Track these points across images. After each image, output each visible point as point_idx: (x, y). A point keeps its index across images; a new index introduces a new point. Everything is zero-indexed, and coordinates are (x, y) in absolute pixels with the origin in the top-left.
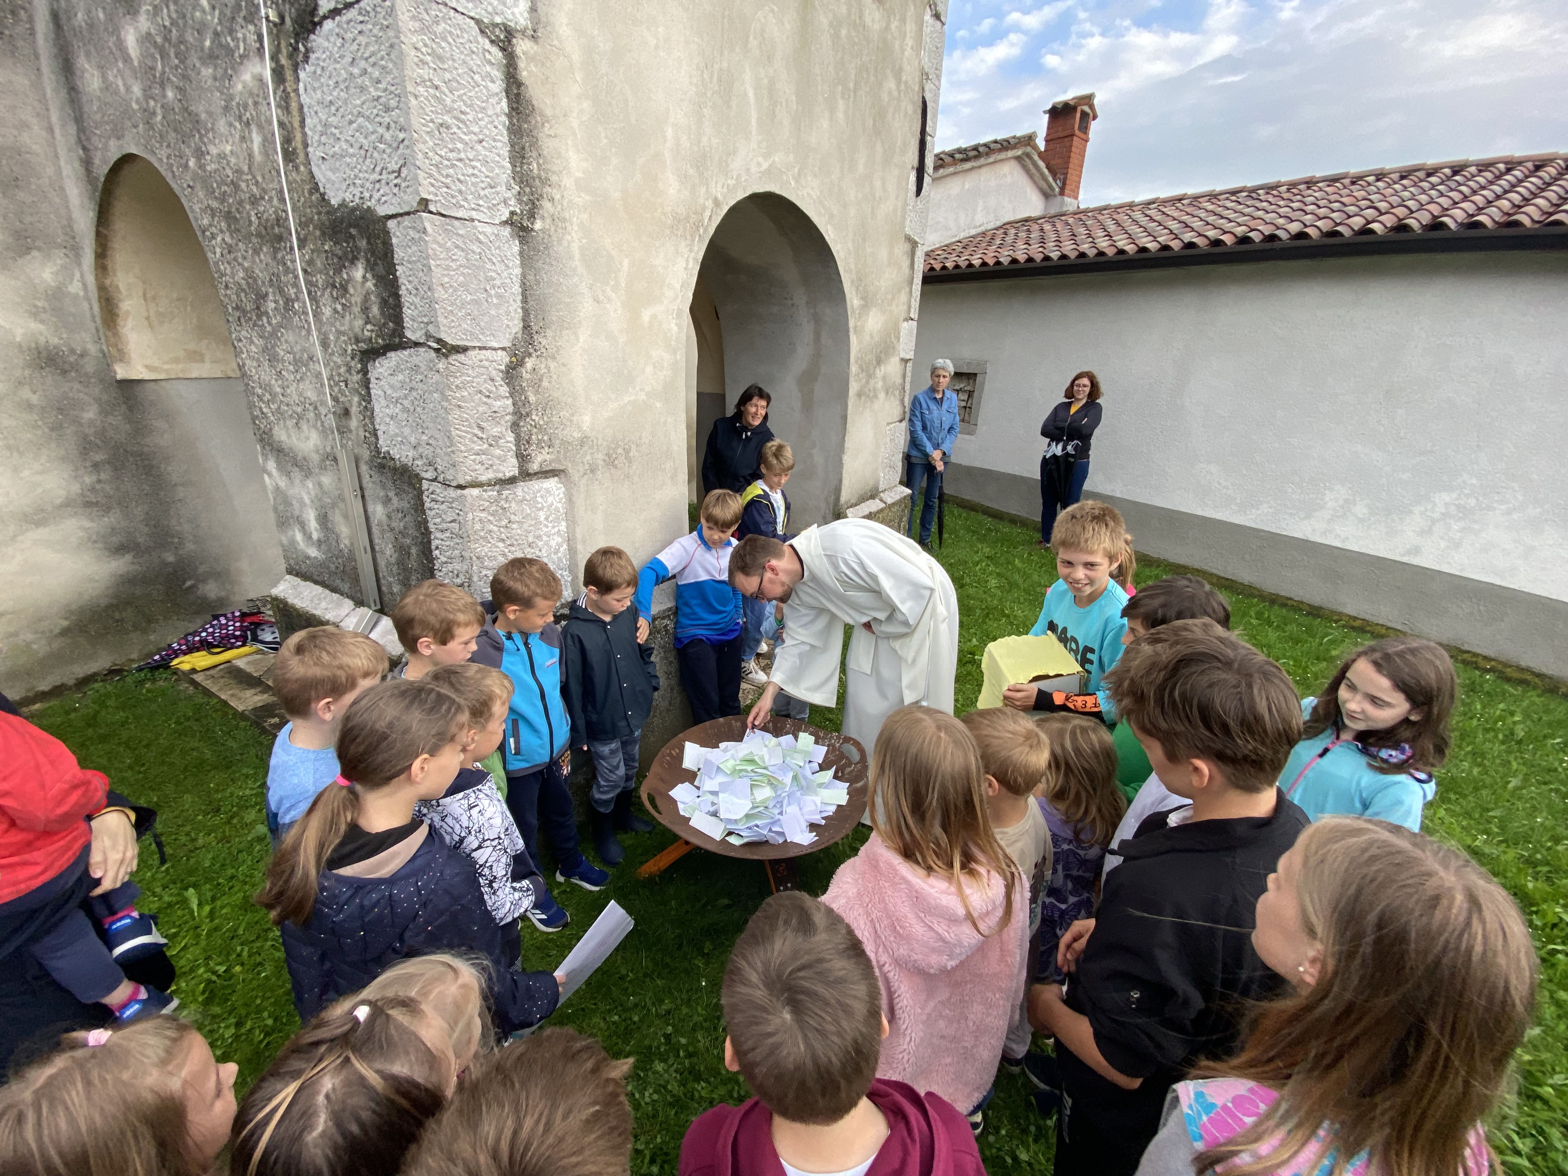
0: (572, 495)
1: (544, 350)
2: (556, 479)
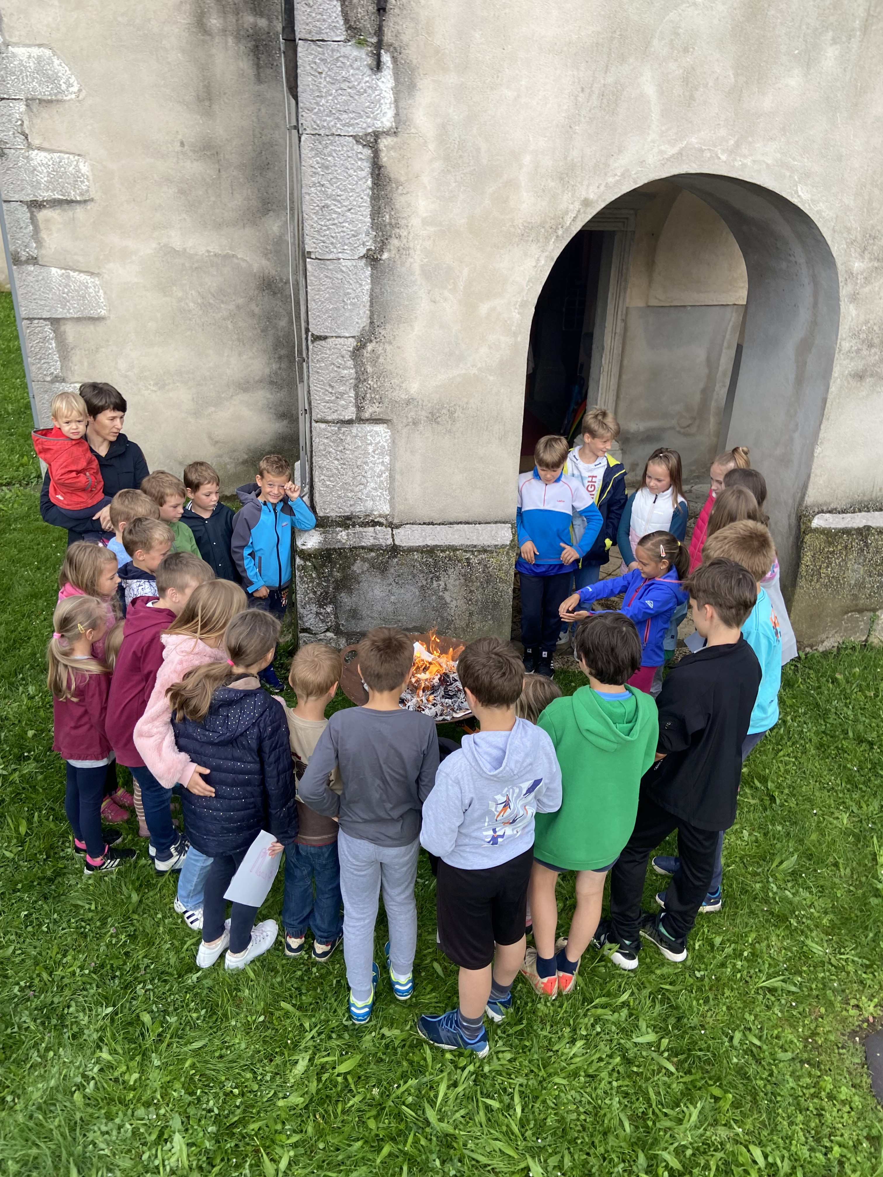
0: (396, 438)
1: (382, 338)
2: (385, 425)
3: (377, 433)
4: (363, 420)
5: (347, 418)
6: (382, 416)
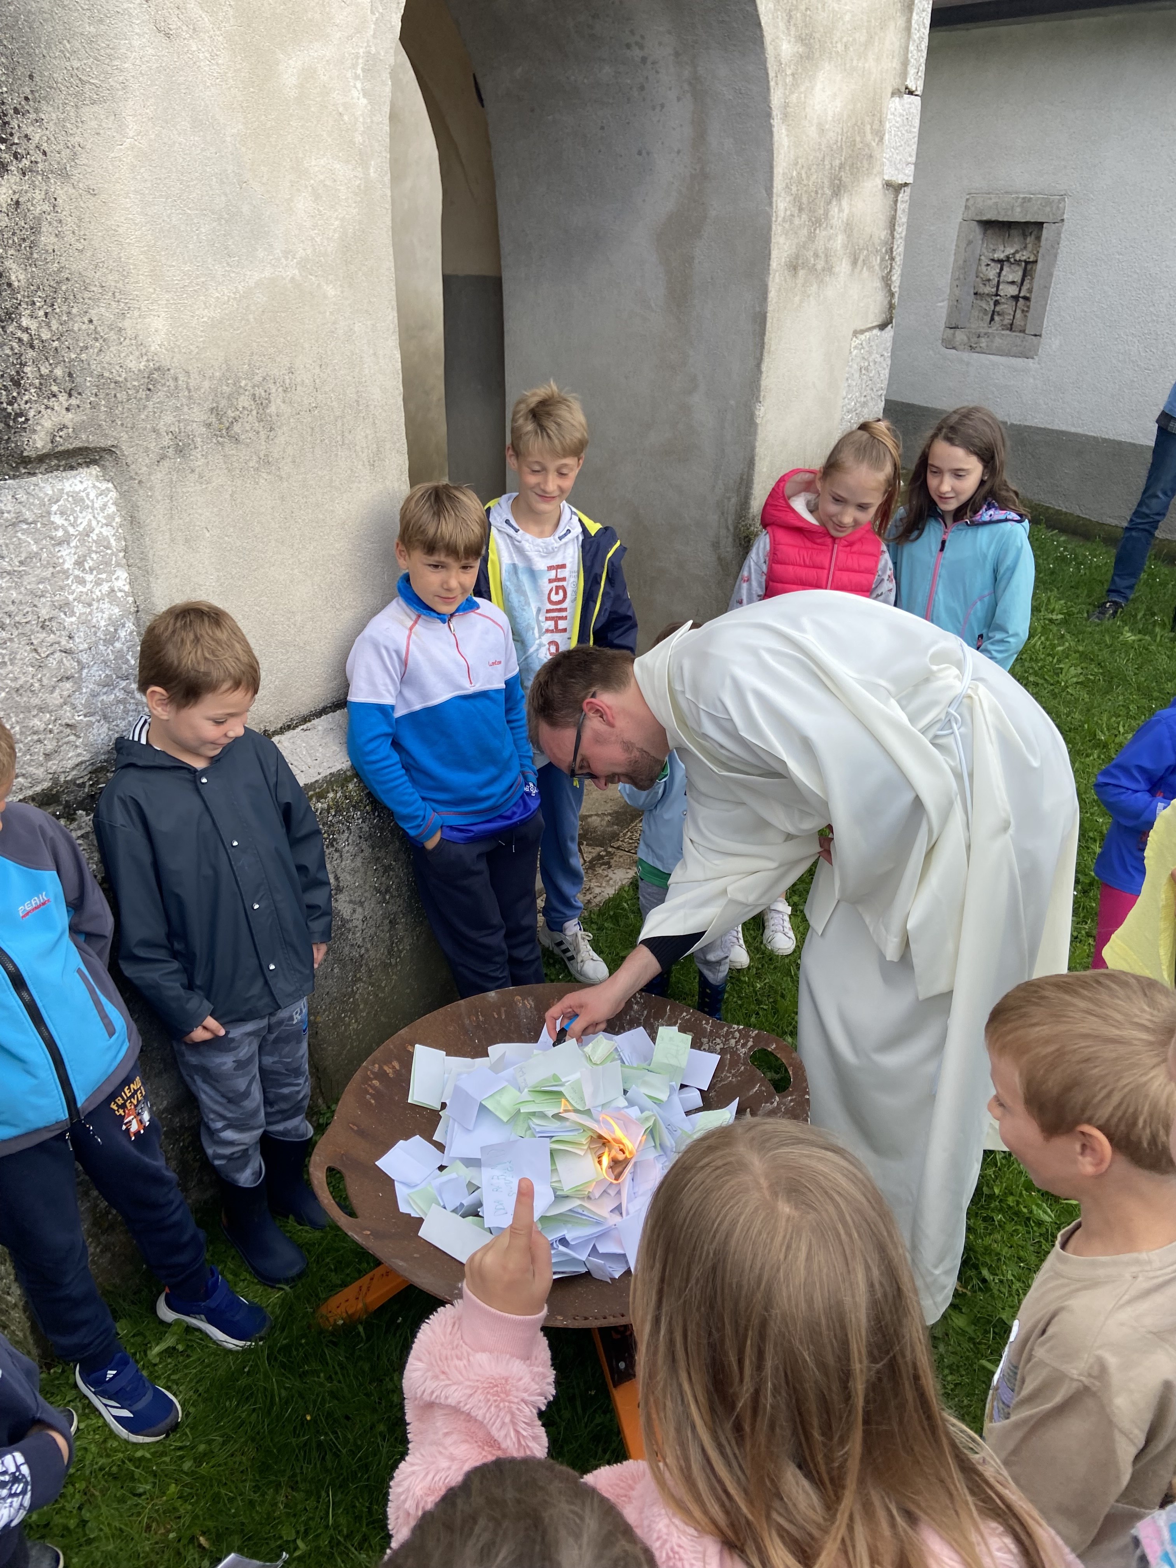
0: (135, 506)
1: (39, 157)
2: (95, 470)
3: (77, 499)
4: (25, 461)
6: (85, 439)
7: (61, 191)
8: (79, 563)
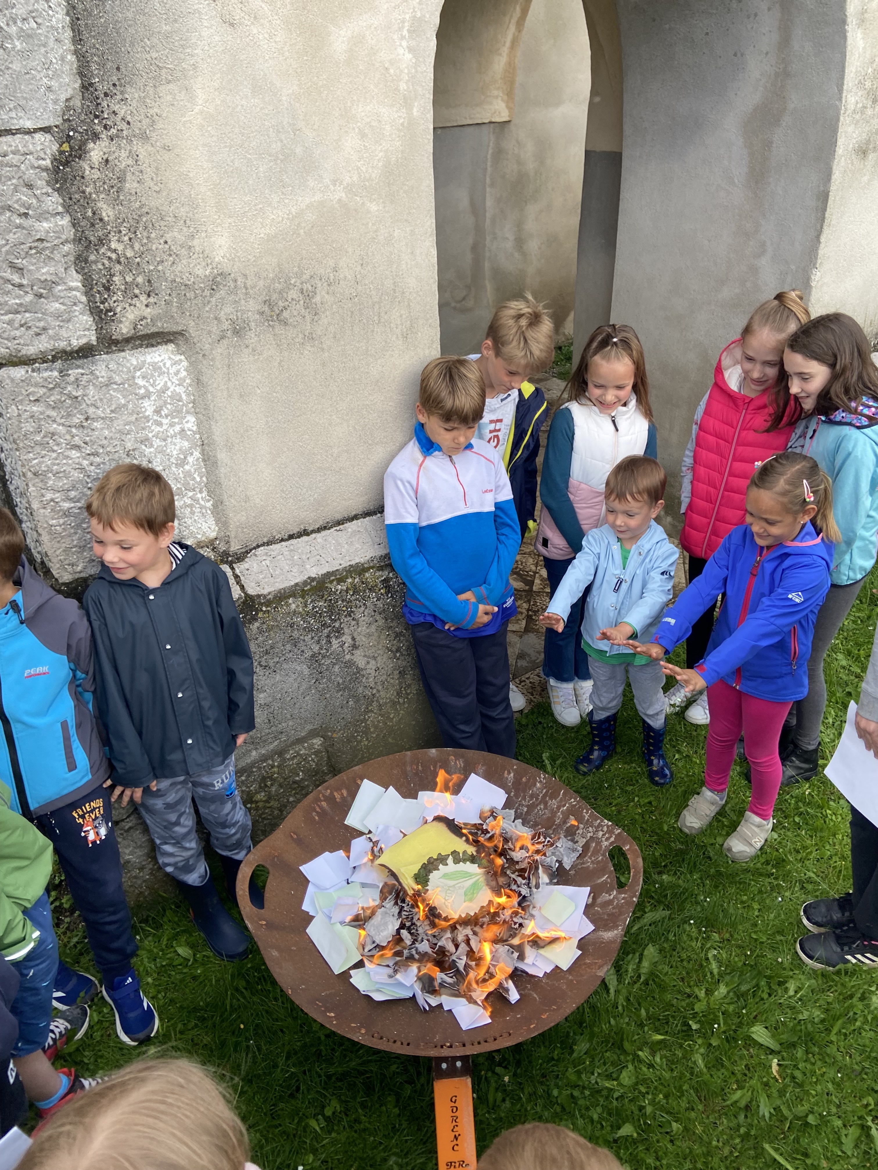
0: (200, 372)
1: (124, 126)
2: (171, 347)
3: (156, 367)
4: (116, 342)
5: (76, 343)
6: (160, 326)
7: (142, 150)
8: (158, 412)
